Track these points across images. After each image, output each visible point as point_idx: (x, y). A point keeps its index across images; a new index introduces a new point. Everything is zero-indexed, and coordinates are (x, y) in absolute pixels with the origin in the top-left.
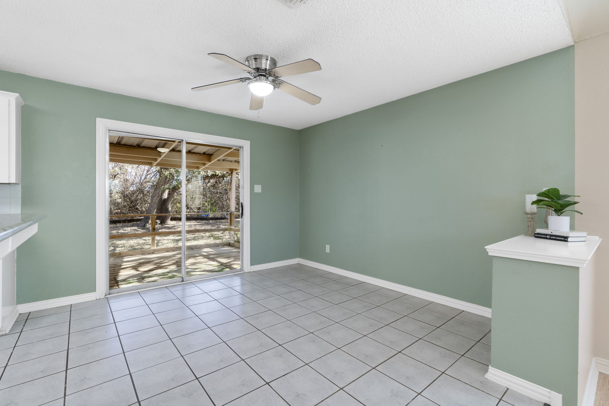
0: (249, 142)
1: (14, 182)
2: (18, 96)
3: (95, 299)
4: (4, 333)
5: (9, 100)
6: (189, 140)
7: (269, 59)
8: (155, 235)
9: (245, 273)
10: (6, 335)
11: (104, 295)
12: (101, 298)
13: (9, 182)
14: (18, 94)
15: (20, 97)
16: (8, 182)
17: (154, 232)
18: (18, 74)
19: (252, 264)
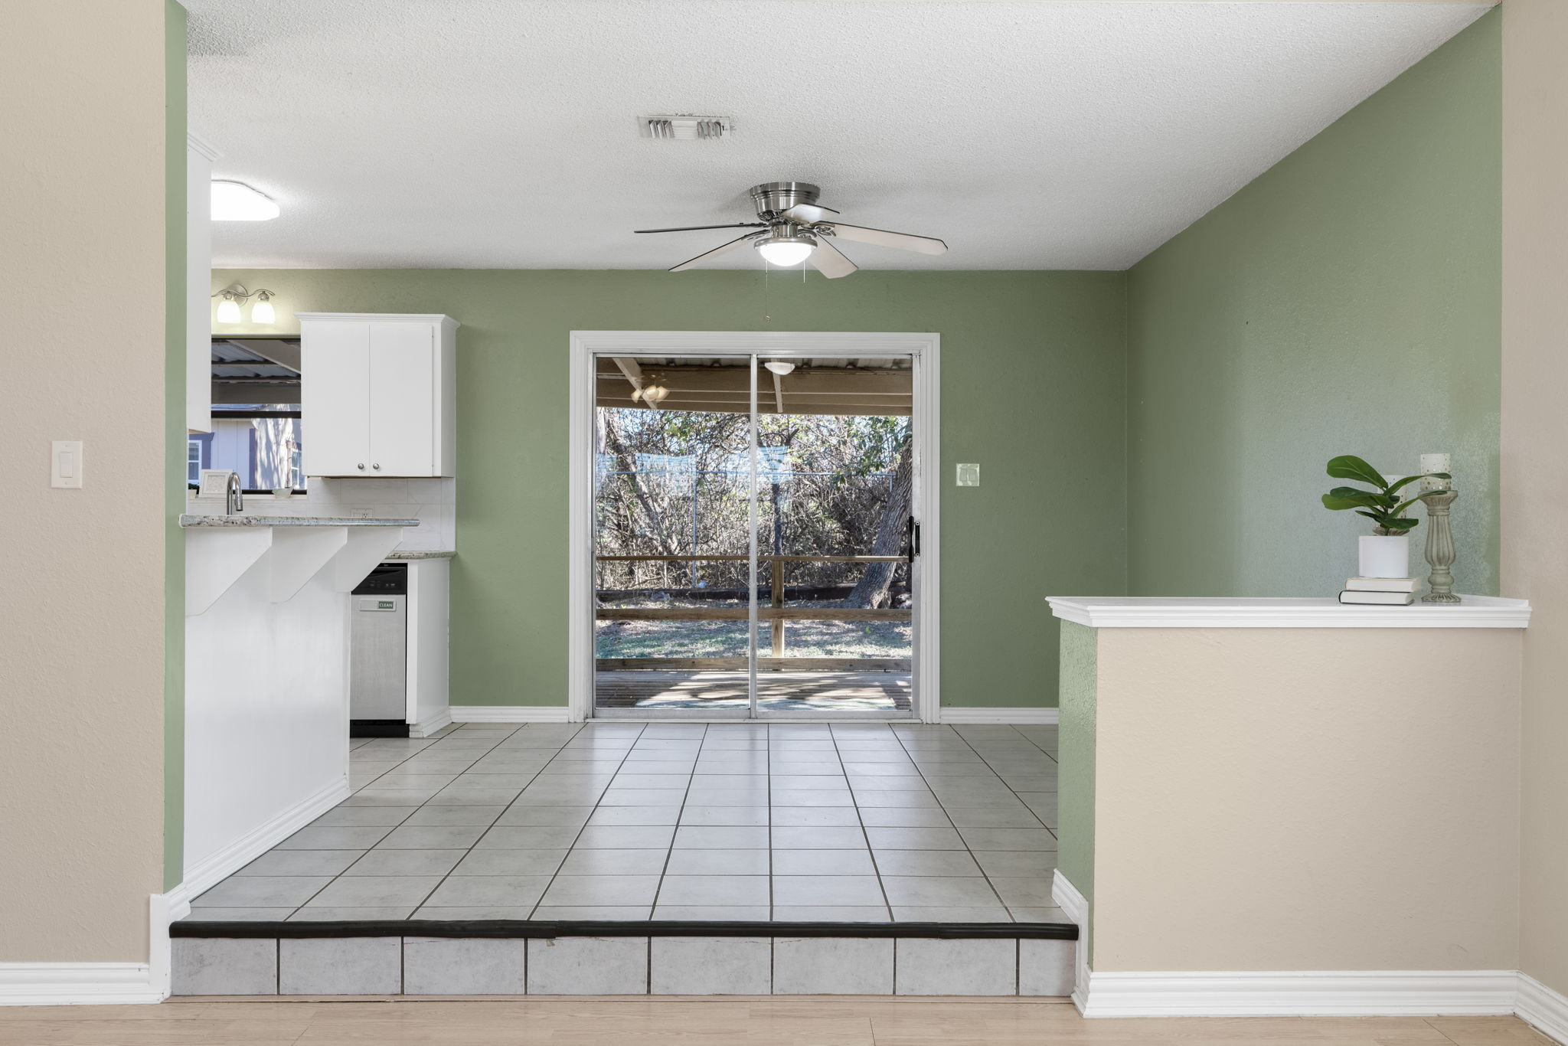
0: (935, 337)
1: (440, 475)
2: (444, 318)
3: (566, 721)
4: (421, 736)
5: (433, 328)
6: (764, 352)
7: (793, 189)
8: (782, 617)
9: (923, 723)
10: (423, 738)
11: (583, 717)
12: (578, 721)
13: (433, 473)
14: (444, 316)
15: (450, 318)
16: (431, 476)
17: (779, 609)
18: (453, 270)
19: (944, 702)
